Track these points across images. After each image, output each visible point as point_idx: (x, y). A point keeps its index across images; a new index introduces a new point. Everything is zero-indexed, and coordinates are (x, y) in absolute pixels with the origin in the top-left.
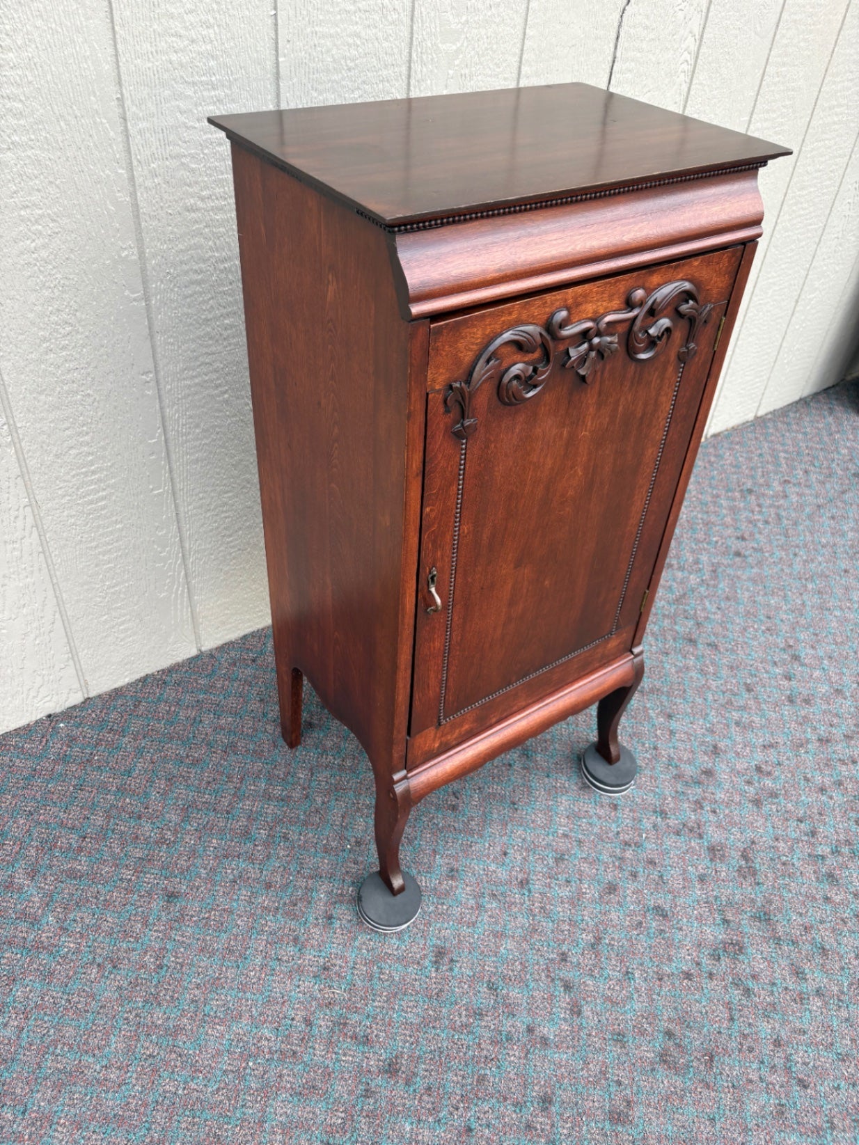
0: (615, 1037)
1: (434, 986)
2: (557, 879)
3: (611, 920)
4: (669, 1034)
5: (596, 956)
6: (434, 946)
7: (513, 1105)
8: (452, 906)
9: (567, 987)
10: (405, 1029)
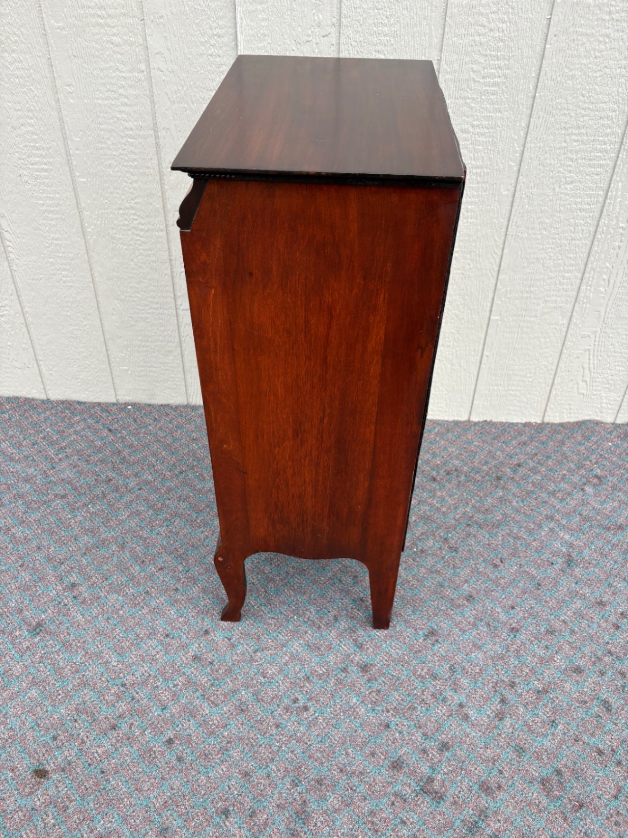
0: (517, 748)
1: (417, 646)
2: (540, 642)
3: (564, 687)
4: (559, 773)
5: (537, 699)
6: (431, 627)
7: (423, 734)
8: (457, 614)
9: (503, 701)
10: (385, 655)
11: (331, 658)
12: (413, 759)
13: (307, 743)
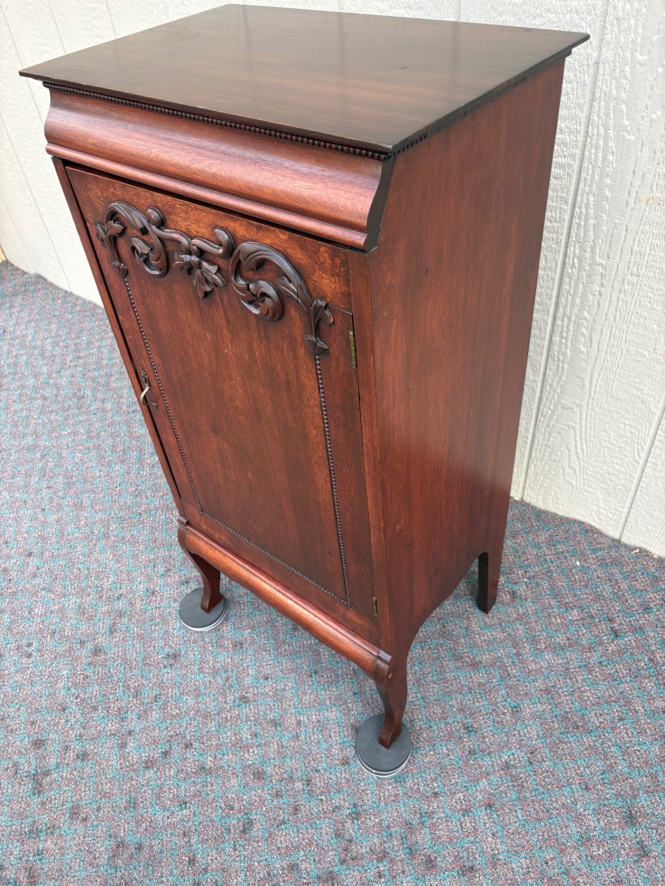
0: (132, 801)
1: (152, 660)
2: (255, 726)
3: (229, 780)
4: (140, 847)
5: (194, 773)
6: (180, 650)
7: (80, 734)
8: (212, 653)
9: (166, 754)
10: (122, 651)
11: (84, 627)
12: (53, 748)
13: (4, 682)
